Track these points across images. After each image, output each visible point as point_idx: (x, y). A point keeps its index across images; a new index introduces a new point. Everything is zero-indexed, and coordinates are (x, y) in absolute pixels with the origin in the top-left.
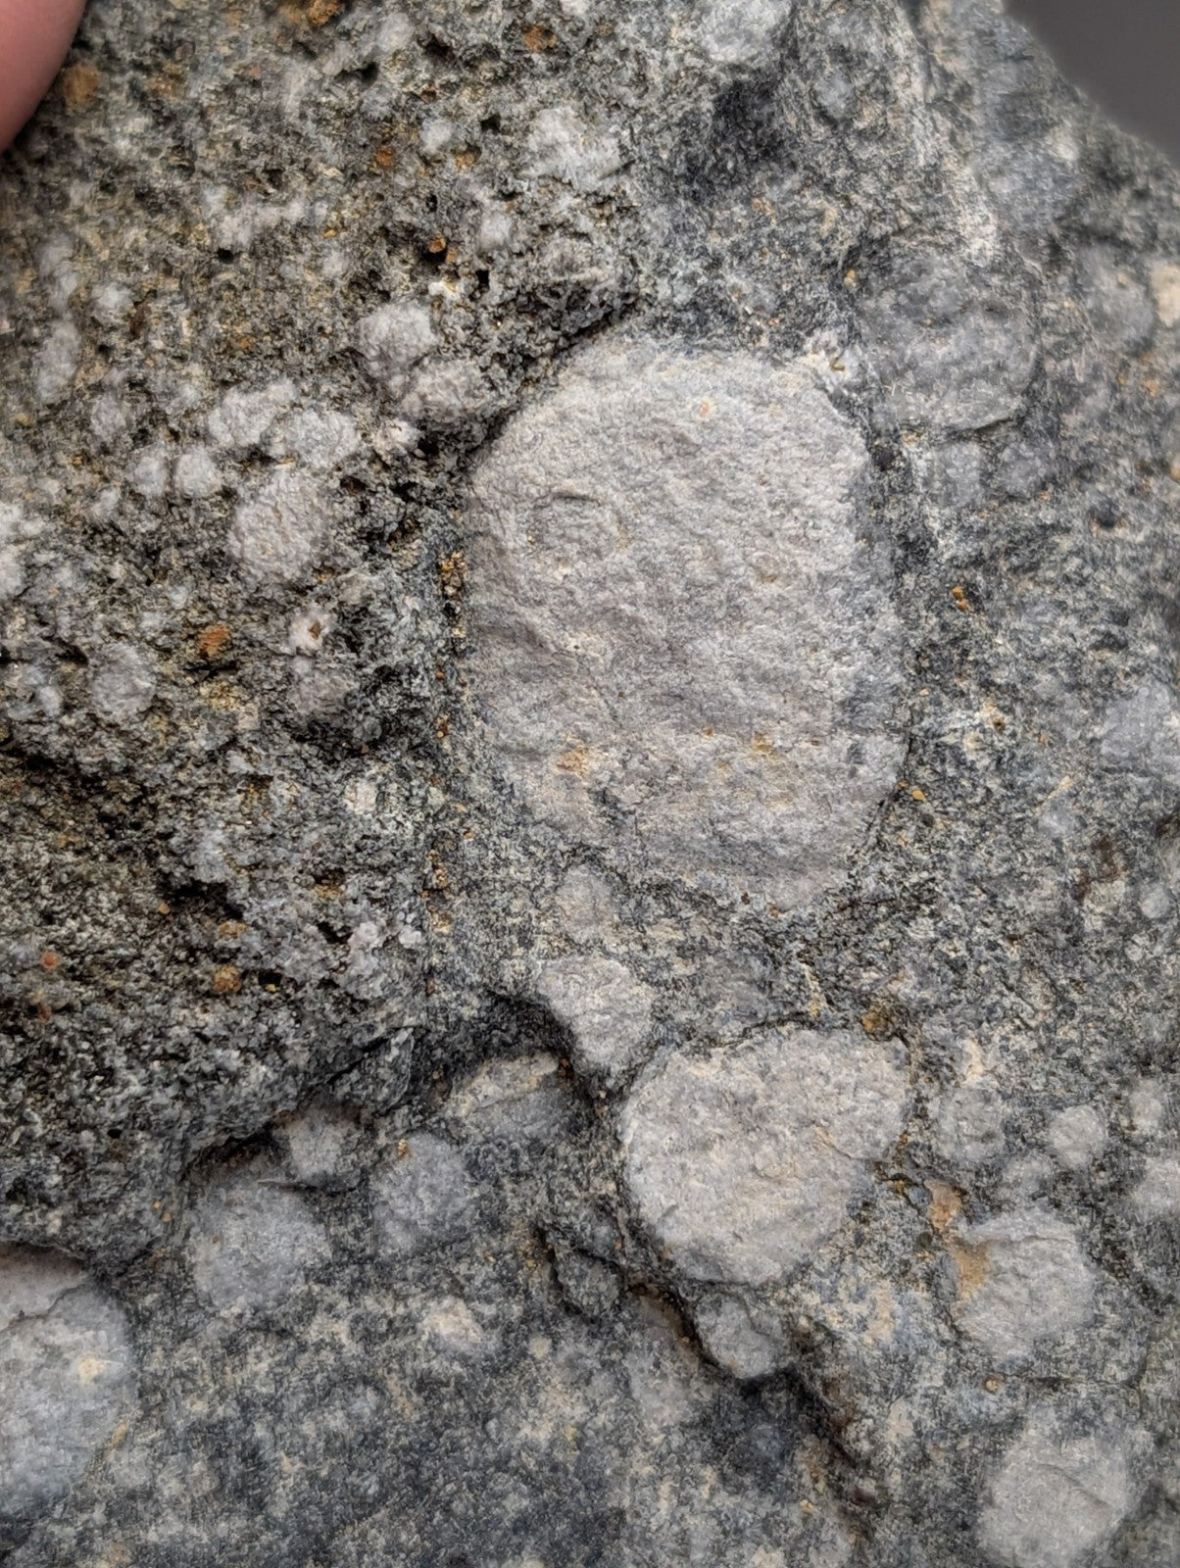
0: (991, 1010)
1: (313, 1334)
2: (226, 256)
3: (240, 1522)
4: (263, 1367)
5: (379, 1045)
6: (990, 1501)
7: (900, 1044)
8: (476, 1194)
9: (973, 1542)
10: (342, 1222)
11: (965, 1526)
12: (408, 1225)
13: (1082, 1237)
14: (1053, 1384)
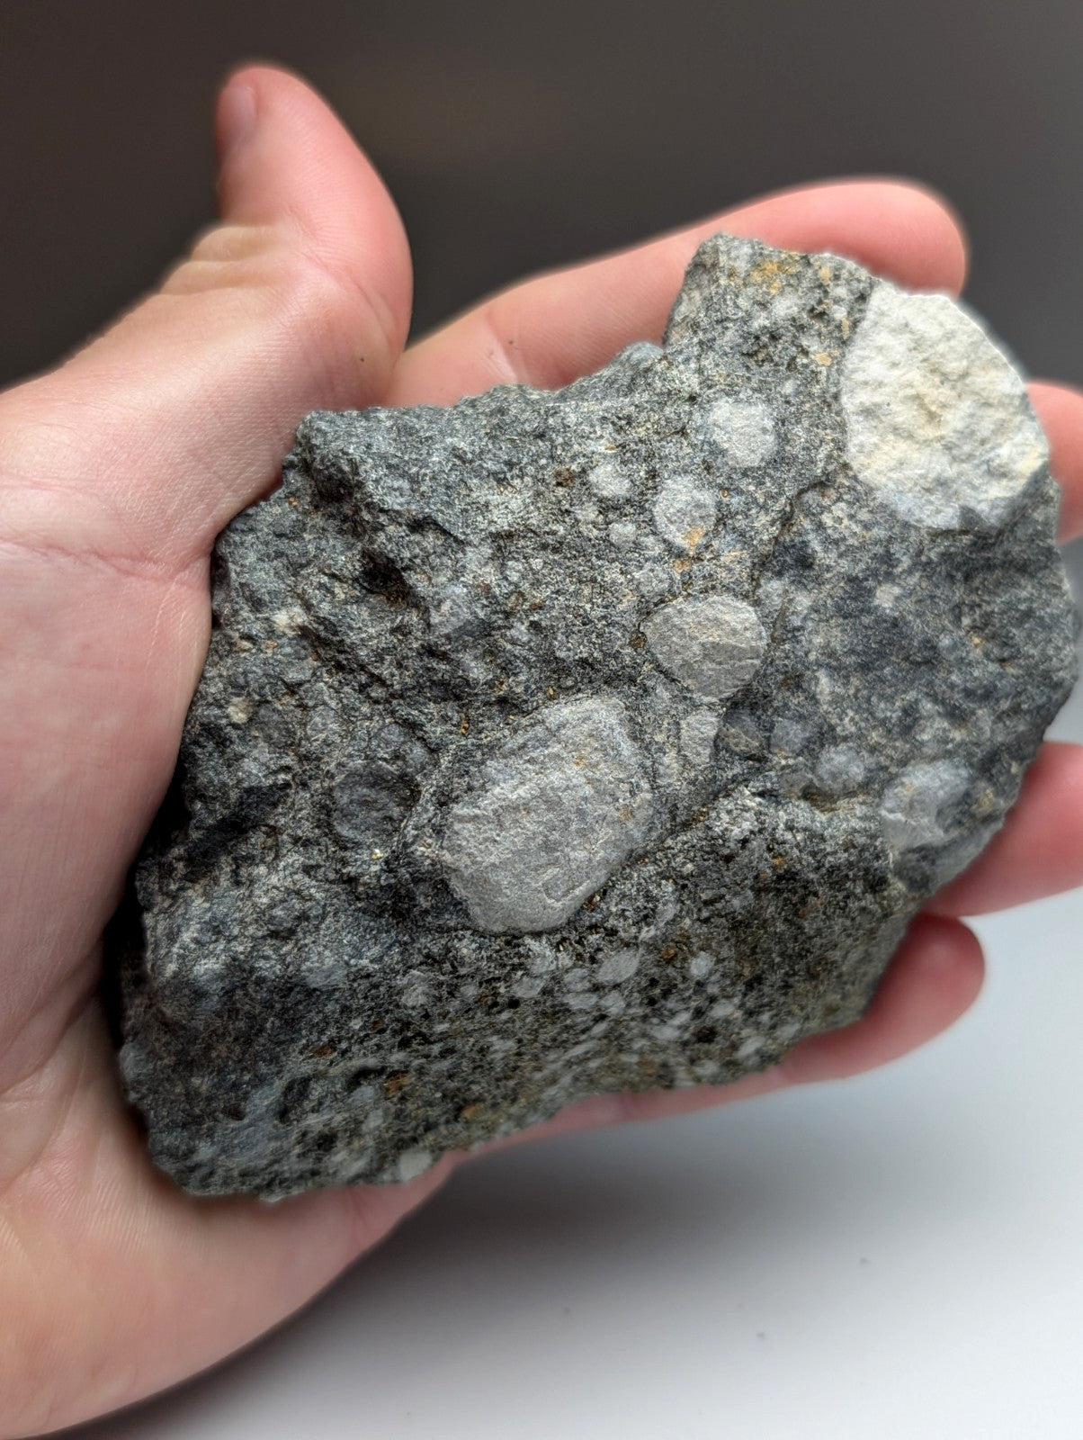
0: (606, 607)
1: (853, 729)
2: (520, 1041)
3: (924, 701)
4: (874, 734)
5: (761, 794)
6: (762, 459)
7: (641, 628)
8: (780, 719)
9: (778, 452)
10: (814, 750)
11: (775, 461)
12: (804, 730)
13: (654, 504)
14: (708, 468)
